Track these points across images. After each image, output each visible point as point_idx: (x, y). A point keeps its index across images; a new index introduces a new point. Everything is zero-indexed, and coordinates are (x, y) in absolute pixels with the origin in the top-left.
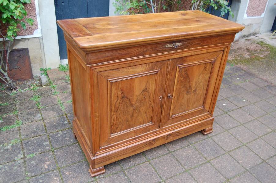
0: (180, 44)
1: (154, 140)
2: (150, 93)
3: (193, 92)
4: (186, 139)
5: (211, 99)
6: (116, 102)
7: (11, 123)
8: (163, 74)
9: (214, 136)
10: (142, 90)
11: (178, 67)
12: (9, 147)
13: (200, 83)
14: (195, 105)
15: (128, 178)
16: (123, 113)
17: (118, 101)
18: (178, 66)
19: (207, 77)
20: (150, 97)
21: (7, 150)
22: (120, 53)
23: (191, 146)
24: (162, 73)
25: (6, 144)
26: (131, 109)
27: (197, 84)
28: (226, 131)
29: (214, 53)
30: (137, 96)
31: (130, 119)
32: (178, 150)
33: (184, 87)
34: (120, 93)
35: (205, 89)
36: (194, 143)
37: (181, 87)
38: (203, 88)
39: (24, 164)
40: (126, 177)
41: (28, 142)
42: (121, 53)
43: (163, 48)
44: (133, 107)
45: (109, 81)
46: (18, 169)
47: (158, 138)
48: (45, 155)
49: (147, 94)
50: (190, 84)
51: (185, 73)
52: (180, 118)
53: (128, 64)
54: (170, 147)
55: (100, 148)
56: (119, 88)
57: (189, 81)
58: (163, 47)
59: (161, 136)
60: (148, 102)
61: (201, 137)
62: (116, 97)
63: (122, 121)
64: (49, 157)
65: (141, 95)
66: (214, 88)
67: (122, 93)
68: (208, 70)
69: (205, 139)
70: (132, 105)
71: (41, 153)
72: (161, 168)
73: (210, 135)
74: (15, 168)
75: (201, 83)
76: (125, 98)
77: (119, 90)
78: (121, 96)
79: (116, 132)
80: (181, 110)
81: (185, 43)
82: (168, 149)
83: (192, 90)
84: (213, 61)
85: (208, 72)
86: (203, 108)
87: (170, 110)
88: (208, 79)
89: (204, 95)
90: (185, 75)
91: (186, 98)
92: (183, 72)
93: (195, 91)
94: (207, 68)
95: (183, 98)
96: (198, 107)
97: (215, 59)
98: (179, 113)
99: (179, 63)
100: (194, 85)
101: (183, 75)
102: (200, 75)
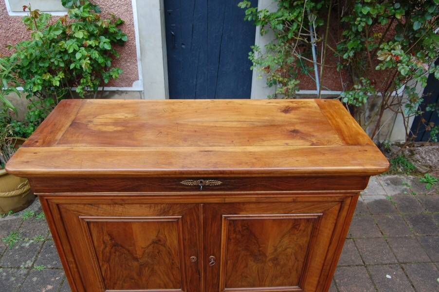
0: (219, 183)
2: (169, 248)
3: (269, 260)
5: (317, 279)
6: (104, 249)
8: (191, 224)
10: (151, 241)
11: (223, 218)
12: (27, 245)
13: (286, 249)
14: (278, 282)
16: (121, 266)
17: (107, 248)
18: (223, 216)
19: (304, 241)
20: (169, 253)
21: (22, 248)
22: (87, 184)
24: (189, 223)
25: (27, 239)
26: (135, 264)
27: (279, 250)
30: (142, 248)
31: (136, 276)
33: (246, 249)
34: (107, 238)
37: (239, 249)
38: (296, 258)
39: (24, 277)
41: (50, 246)
42: (89, 183)
43: (176, 185)
44: (138, 261)
45: (82, 219)
46: (15, 282)
48: (55, 273)
49: (162, 248)
50: (260, 247)
51: (244, 228)
53: (110, 200)
56: (105, 232)
57: (258, 243)
58: (177, 183)
60: (167, 260)
62: (102, 242)
63: (123, 276)
64: (57, 278)
65: (151, 247)
66: (322, 262)
67: (112, 239)
68: (304, 231)
70: (136, 259)
71: (53, 268)
74: (13, 279)
75: (289, 250)
76: (120, 248)
77: (105, 234)
78: (110, 242)
79: (114, 289)
80: (243, 284)
81: (229, 182)
83: (266, 257)
84: (316, 217)
85: (305, 233)
86: (300, 290)
87: (219, 279)
88: (307, 245)
89: (300, 269)
90: (245, 231)
91: (254, 267)
92: (240, 227)
93: (275, 260)
94: (299, 227)
95: (246, 266)
96: (285, 285)
97: (320, 214)
98: (241, 287)
99: (224, 211)
100: (270, 250)
101: (239, 231)
102: (283, 236)
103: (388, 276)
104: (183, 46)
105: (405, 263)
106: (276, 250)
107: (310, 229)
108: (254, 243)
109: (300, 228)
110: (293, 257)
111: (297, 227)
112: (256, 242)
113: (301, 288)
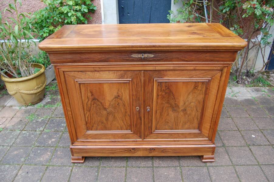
0: (152, 56)
1: (134, 149)
2: (124, 101)
3: (181, 111)
4: (179, 159)
5: (209, 125)
6: (88, 102)
7: (54, 103)
8: (137, 85)
9: (212, 166)
10: (114, 96)
11: (155, 80)
12: (40, 120)
13: (191, 103)
14: (186, 126)
15: (98, 175)
16: (97, 114)
17: (89, 101)
18: (155, 79)
19: (201, 97)
20: (124, 105)
21: (37, 122)
22: (80, 57)
23: (178, 168)
24: (135, 83)
25: (40, 117)
26: (105, 112)
27: (187, 103)
28: (232, 166)
29: (207, 71)
30: (109, 101)
31: (105, 121)
32: (162, 167)
33: (168, 103)
34: (90, 94)
35: (200, 111)
36: (184, 167)
37: (164, 102)
38: (197, 110)
39: (39, 135)
40: (96, 174)
41: (53, 120)
42: (82, 57)
43: (129, 57)
44: (106, 110)
45: (77, 81)
46: (34, 137)
47: (139, 148)
48: (56, 133)
49: (120, 101)
50: (175, 101)
51: (166, 88)
52: (167, 135)
53: (92, 68)
54: (156, 161)
55: (78, 140)
56: (89, 90)
57: (174, 98)
58: (130, 56)
59: (142, 148)
60: (123, 110)
61: (196, 162)
62: (87, 97)
63: (97, 121)
64: (57, 136)
65: (114, 101)
66: (212, 112)
67: (92, 95)
68: (201, 90)
69: (200, 166)
70: (105, 109)
71: (55, 131)
72: (132, 178)
73: (208, 164)
74: (33, 136)
75: (192, 104)
76: (96, 101)
77: (88, 92)
78: (91, 97)
79: (92, 130)
80: (167, 127)
81: (158, 55)
82: (153, 163)
83: (179, 108)
84: (207, 81)
85: (201, 92)
86: (200, 132)
87: (152, 123)
88: (202, 100)
89: (199, 118)
90: (167, 90)
91: (172, 115)
92: (164, 87)
93: (185, 110)
94: (198, 87)
95: (168, 115)
96: (191, 129)
97: (209, 79)
98: (165, 130)
99: (155, 76)
100: (181, 104)
101: (164, 90)
102: (189, 94)
103: (253, 136)
104: (128, 14)
105: (263, 130)
106: (185, 103)
107: (204, 89)
108: (172, 98)
109: (199, 88)
110: (195, 109)
111: (197, 87)
112: (173, 97)
113: (200, 131)
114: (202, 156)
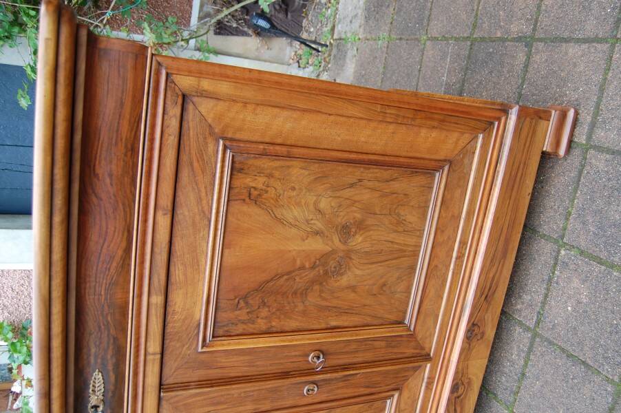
0: (97, 376)
1: (455, 388)
3: (345, 243)
4: (535, 231)
5: (424, 132)
9: (593, 126)
11: (205, 349)
14: (412, 218)
18: (200, 350)
19: (301, 174)
23: (563, 252)
24: (212, 408)
27: (319, 225)
33: (304, 293)
35: (359, 172)
36: (565, 229)
37: (301, 307)
38: (352, 186)
47: (456, 373)
50: (302, 268)
51: (242, 304)
52: (432, 282)
54: (520, 311)
57: (288, 273)
59: (458, 362)
61: (561, 179)
68: (270, 176)
69: (580, 172)
73: (581, 138)
75: (324, 204)
80: (401, 287)
81: (96, 357)
82: (520, 323)
83: (333, 252)
84: (229, 154)
85: (277, 174)
86: (446, 168)
87: (375, 339)
88: (315, 167)
89: (386, 173)
90: (251, 302)
91: (358, 272)
92: (237, 312)
93: (346, 231)
94: (255, 188)
95: (353, 288)
96: (427, 201)
97: (221, 148)
98: (410, 293)
99: (189, 348)
100: (317, 246)
101: (248, 313)
102: (280, 221)
106: (317, 233)
107: (266, 163)
108: (287, 280)
109: (260, 186)
110: (347, 193)
111: (255, 193)
112: (285, 277)
113: (442, 168)
114: (544, 155)
